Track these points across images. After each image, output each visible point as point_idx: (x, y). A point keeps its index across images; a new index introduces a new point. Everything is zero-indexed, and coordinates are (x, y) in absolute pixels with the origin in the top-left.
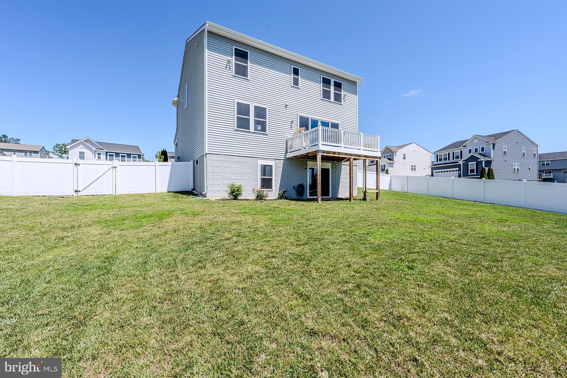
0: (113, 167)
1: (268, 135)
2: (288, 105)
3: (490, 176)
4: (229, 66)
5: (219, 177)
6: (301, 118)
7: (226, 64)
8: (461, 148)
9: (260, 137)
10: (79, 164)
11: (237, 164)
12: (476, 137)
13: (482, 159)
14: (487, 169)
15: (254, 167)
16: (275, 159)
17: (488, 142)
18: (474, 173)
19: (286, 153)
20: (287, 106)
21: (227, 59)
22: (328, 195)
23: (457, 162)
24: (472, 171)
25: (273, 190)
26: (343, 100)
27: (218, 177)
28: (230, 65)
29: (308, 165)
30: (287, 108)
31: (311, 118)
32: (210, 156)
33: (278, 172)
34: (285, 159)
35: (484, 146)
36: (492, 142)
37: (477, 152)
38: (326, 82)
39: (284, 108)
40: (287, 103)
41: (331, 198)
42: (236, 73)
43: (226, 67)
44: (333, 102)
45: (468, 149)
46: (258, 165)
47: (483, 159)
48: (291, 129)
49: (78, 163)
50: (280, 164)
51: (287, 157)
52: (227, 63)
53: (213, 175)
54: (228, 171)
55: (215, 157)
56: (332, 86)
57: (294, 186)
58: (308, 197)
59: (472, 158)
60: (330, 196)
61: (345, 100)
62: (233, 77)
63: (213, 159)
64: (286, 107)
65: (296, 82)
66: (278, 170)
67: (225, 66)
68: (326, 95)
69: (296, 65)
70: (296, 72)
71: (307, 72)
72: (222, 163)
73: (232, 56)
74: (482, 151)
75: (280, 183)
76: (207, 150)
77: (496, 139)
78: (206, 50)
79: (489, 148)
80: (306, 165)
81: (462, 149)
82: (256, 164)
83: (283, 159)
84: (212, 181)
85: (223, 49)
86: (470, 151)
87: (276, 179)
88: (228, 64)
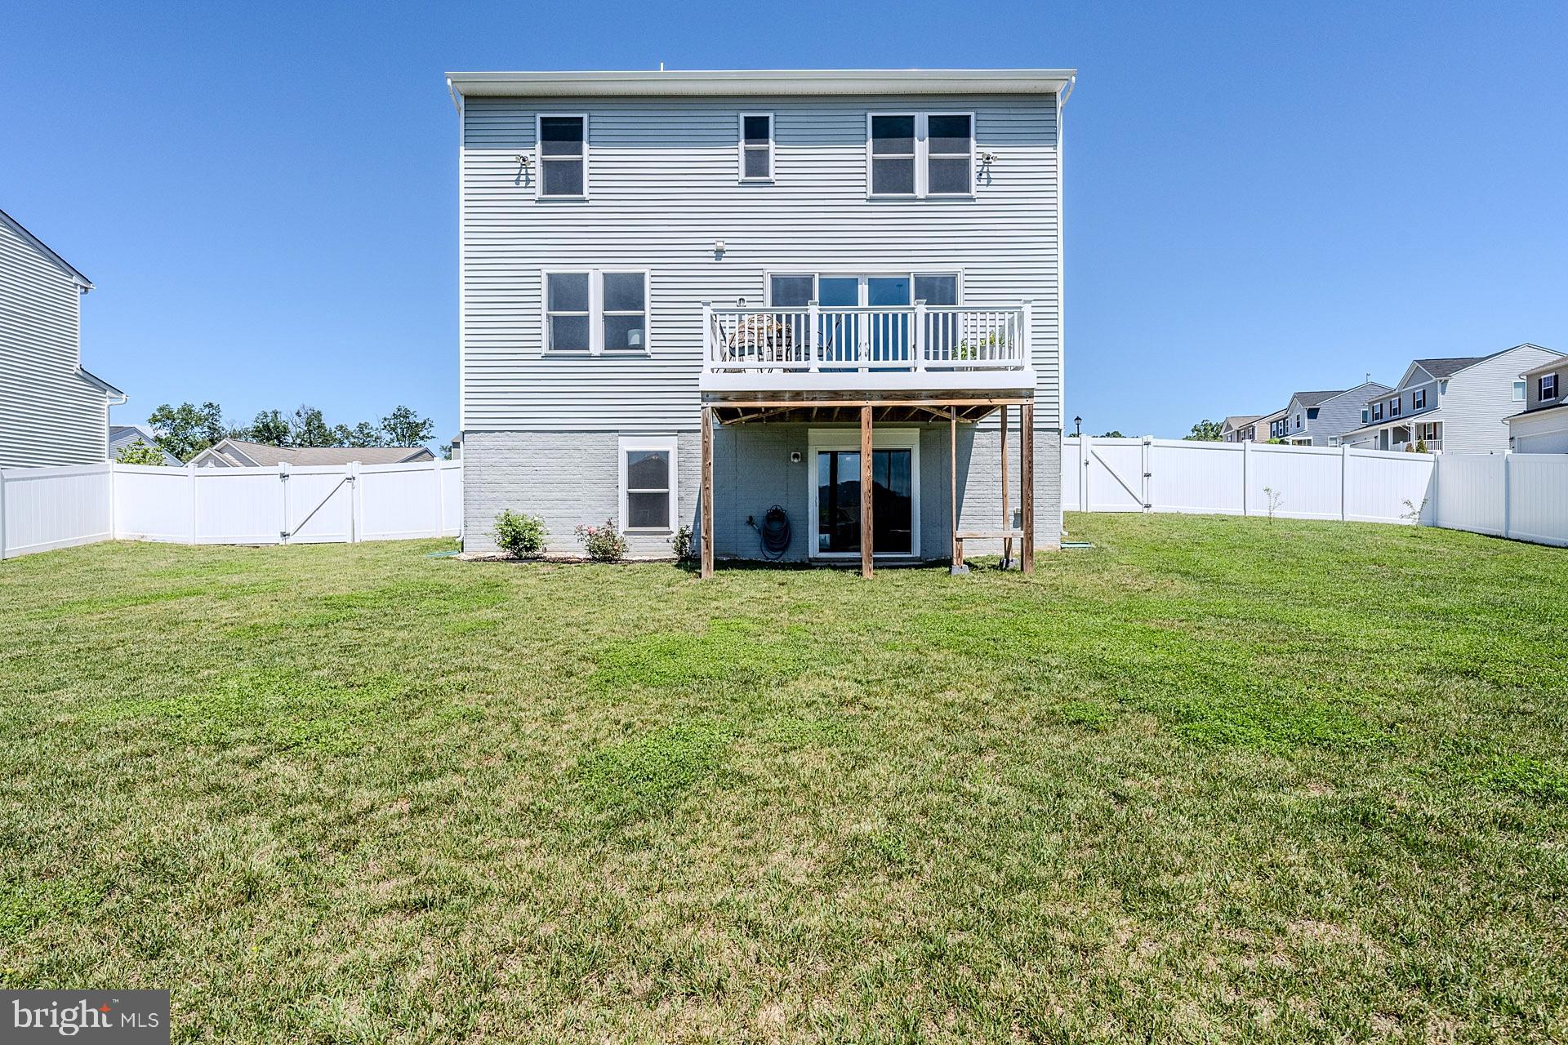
0: (347, 479)
1: (653, 357)
2: (727, 247)
4: (527, 174)
5: (497, 494)
6: (776, 281)
7: (517, 171)
9: (624, 367)
10: (288, 476)
11: (551, 456)
15: (606, 460)
16: (679, 431)
20: (723, 251)
21: (514, 159)
22: (908, 549)
25: (672, 528)
26: (979, 179)
27: (494, 495)
28: (529, 172)
29: (809, 443)
30: (723, 260)
31: (820, 274)
32: (473, 439)
33: (691, 473)
38: (892, 130)
39: (713, 260)
40: (720, 244)
41: (919, 559)
42: (548, 189)
43: (518, 181)
44: (929, 199)
46: (620, 452)
49: (286, 473)
52: (521, 168)
53: (482, 489)
54: (524, 477)
55: (487, 441)
56: (922, 140)
57: (751, 518)
58: (814, 551)
60: (916, 551)
61: (992, 175)
62: (537, 205)
63: (482, 447)
64: (718, 257)
65: (757, 165)
66: (687, 464)
67: (515, 178)
68: (892, 178)
69: (753, 107)
70: (756, 130)
71: (805, 119)
72: (508, 456)
73: (535, 142)
75: (695, 506)
76: (463, 421)
78: (462, 148)
80: (804, 443)
82: (613, 452)
84: (477, 507)
85: (506, 133)
87: (682, 494)
88: (523, 171)
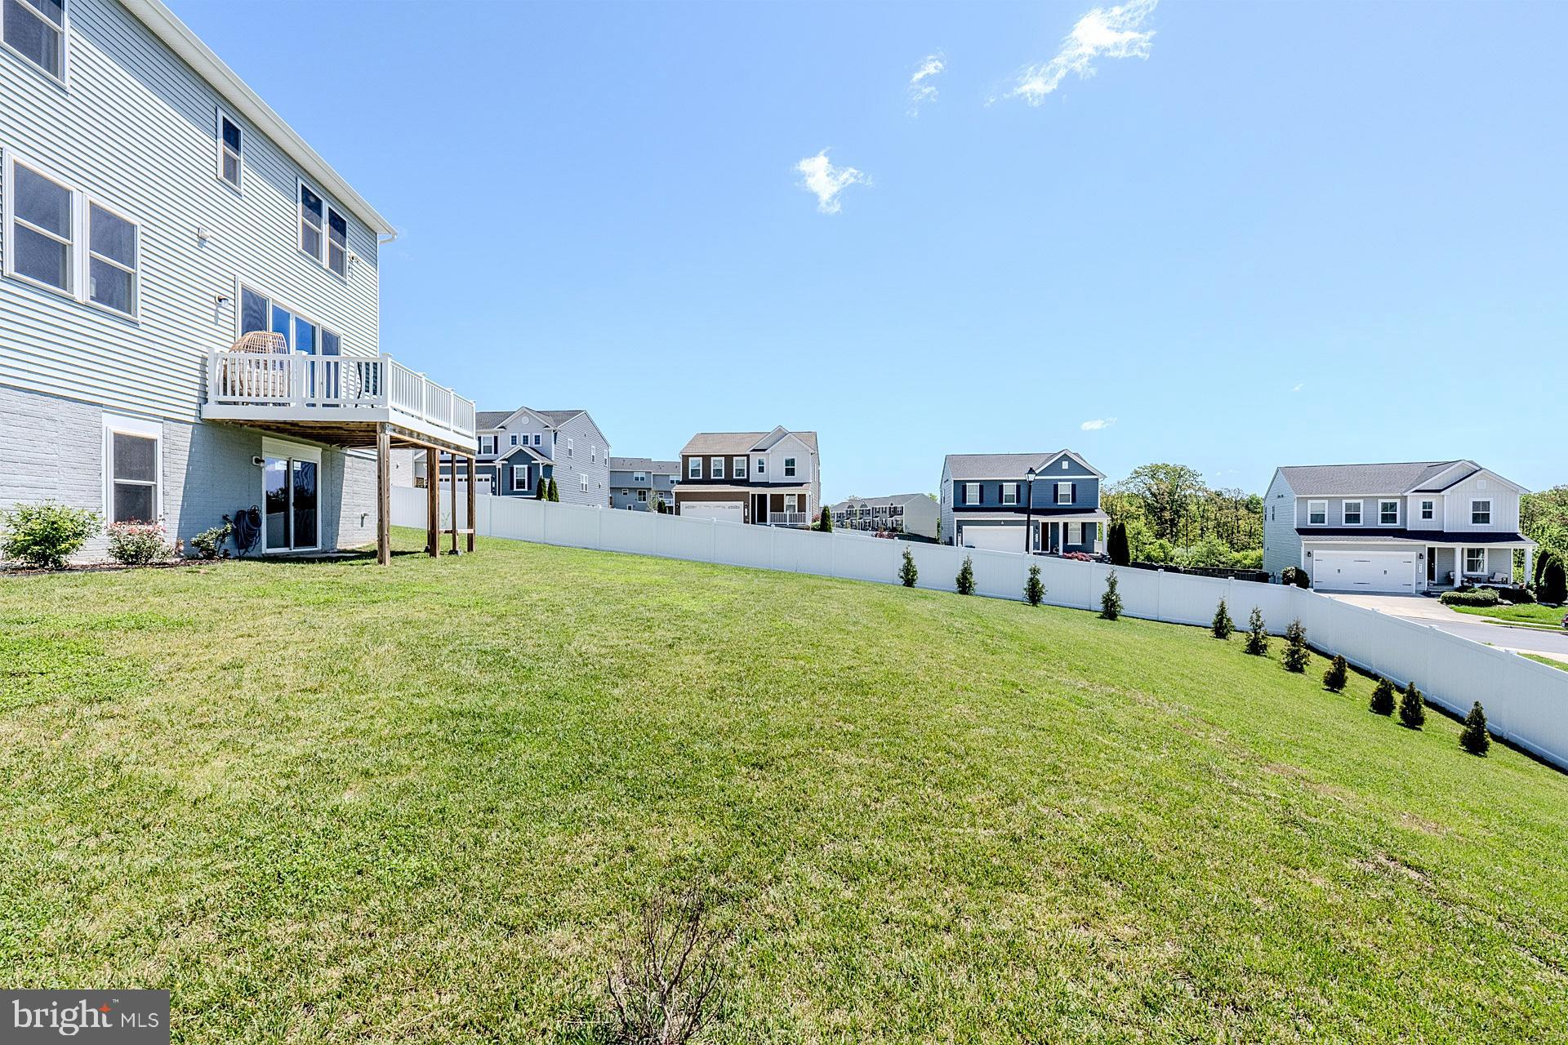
1: (142, 327)
2: (209, 239)
3: (552, 496)
6: (248, 294)
8: (496, 429)
9: (104, 325)
12: (526, 411)
13: (540, 460)
14: (547, 481)
15: (88, 439)
16: (165, 418)
17: (547, 427)
18: (524, 488)
19: (202, 401)
20: (205, 241)
22: (314, 544)
23: (491, 461)
24: (521, 484)
26: (349, 271)
29: (263, 449)
30: (205, 250)
31: (272, 300)
33: (175, 466)
34: (199, 422)
35: (540, 434)
36: (553, 428)
37: (527, 443)
39: (195, 244)
40: (204, 233)
41: (321, 553)
44: (326, 271)
45: (511, 435)
46: (104, 432)
47: (540, 462)
48: (216, 324)
50: (179, 439)
51: (203, 417)
56: (326, 224)
57: (226, 514)
58: (265, 550)
59: (520, 457)
60: (319, 547)
61: (355, 273)
64: (200, 245)
65: (231, 170)
66: (174, 456)
68: (311, 242)
69: (232, 114)
70: (231, 136)
71: (263, 153)
74: (536, 443)
75: (183, 506)
77: (558, 422)
79: (547, 439)
80: (260, 449)
81: (497, 432)
82: (97, 430)
83: (192, 420)
86: (514, 439)
87: (167, 488)
